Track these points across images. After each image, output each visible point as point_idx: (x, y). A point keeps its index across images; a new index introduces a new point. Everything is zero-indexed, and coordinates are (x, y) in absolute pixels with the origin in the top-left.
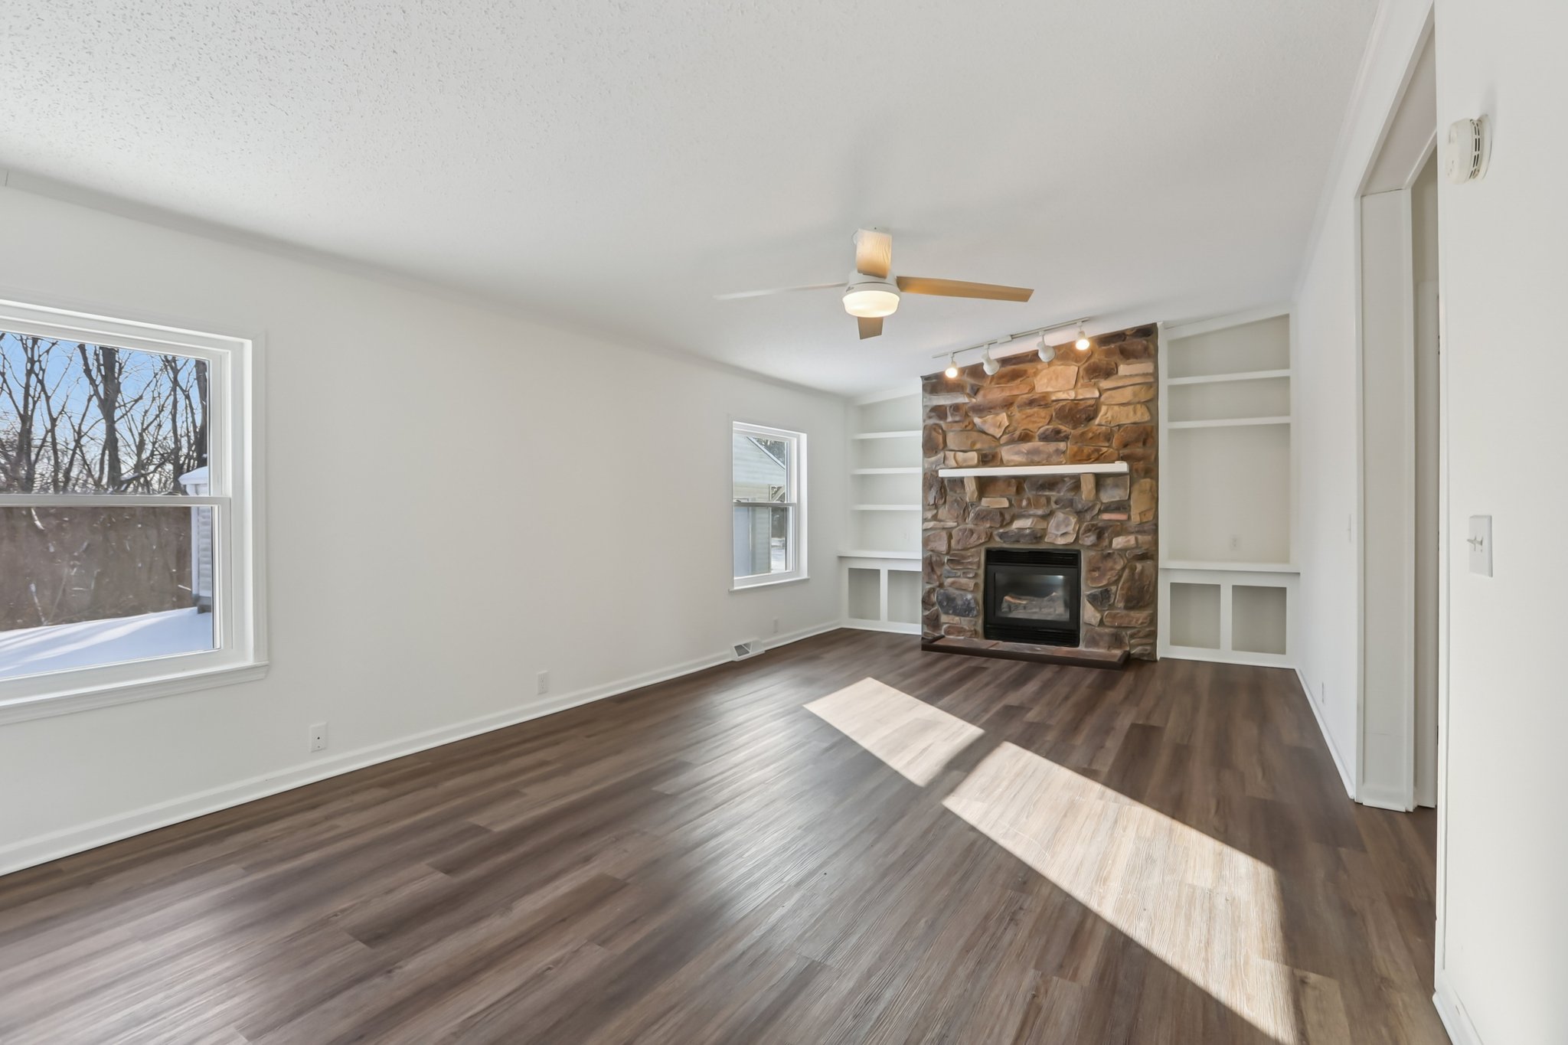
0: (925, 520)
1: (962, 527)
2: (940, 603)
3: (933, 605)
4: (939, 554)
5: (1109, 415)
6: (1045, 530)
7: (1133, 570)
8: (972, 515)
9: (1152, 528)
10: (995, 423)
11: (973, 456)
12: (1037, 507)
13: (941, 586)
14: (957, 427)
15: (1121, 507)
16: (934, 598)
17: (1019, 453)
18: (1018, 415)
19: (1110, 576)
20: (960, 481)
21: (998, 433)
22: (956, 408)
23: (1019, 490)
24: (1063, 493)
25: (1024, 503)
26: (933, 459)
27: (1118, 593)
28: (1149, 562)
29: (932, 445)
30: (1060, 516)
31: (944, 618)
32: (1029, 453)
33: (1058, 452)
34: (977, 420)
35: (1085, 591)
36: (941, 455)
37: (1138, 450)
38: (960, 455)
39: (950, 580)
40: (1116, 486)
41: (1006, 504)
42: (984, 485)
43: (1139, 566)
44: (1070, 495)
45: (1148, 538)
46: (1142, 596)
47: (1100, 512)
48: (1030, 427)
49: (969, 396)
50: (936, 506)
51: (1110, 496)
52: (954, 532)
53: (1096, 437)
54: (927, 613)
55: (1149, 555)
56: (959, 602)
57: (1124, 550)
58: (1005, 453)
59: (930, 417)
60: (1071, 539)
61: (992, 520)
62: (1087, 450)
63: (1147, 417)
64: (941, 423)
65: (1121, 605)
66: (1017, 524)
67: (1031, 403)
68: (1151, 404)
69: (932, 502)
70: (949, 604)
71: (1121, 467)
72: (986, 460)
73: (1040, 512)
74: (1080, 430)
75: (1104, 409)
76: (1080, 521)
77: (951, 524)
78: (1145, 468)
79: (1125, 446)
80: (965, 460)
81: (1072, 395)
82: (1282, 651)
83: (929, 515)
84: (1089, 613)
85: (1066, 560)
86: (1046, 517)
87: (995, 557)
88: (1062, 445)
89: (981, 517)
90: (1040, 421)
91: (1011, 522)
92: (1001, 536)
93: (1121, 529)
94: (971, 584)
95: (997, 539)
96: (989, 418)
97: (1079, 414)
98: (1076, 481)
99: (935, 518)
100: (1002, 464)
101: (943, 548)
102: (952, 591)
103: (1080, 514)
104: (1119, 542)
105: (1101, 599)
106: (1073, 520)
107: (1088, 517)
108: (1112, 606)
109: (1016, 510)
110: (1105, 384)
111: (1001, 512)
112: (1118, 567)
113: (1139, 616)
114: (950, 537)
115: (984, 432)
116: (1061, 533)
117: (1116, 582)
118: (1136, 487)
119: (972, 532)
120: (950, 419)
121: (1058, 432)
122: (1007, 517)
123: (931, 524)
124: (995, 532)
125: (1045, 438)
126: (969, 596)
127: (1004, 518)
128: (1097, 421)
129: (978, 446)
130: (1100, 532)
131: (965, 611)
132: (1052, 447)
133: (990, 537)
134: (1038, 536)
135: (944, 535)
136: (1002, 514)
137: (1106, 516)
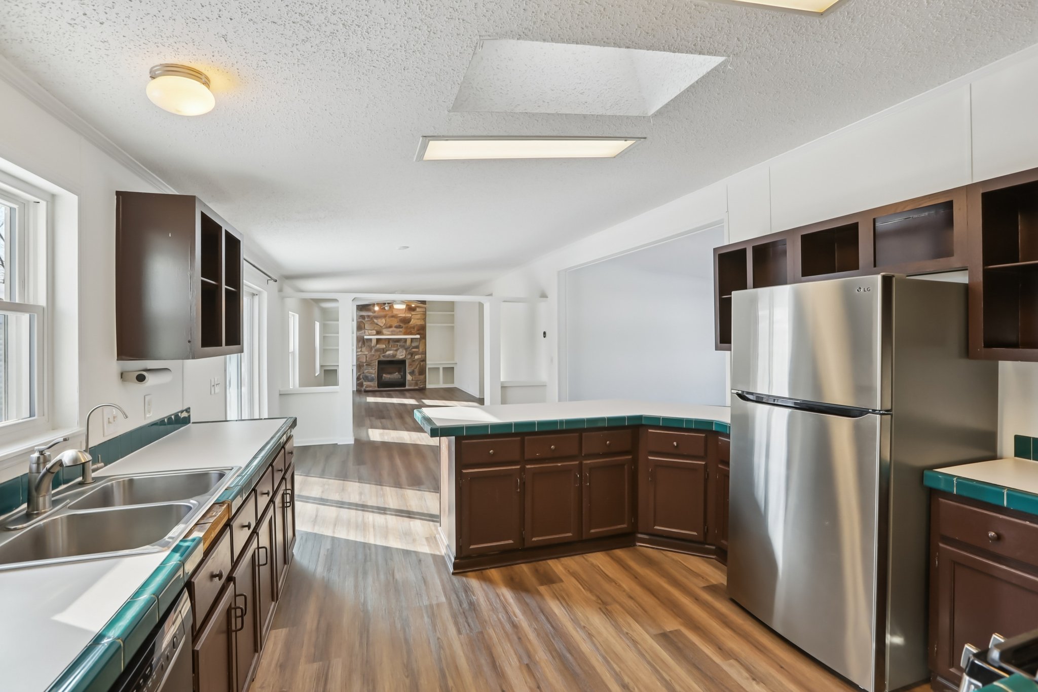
0: (357, 352)
1: (370, 354)
2: (363, 379)
3: (361, 379)
4: (363, 362)
5: (414, 322)
6: (396, 354)
7: (420, 364)
8: (373, 350)
9: (424, 353)
10: (381, 322)
11: (374, 332)
12: (394, 347)
13: (363, 373)
14: (369, 322)
15: (417, 347)
16: (361, 377)
17: (389, 331)
18: (388, 320)
19: (414, 366)
20: (370, 340)
21: (382, 325)
22: (368, 316)
23: (389, 342)
24: (402, 343)
25: (390, 346)
26: (361, 332)
27: (417, 371)
28: (424, 362)
29: (360, 327)
30: (401, 350)
31: (364, 383)
32: (392, 331)
33: (400, 331)
34: (375, 321)
35: (407, 371)
36: (363, 331)
37: (422, 332)
38: (370, 331)
39: (367, 371)
40: (416, 341)
41: (385, 347)
42: (378, 341)
43: (422, 363)
44: (404, 344)
45: (423, 356)
46: (422, 371)
47: (412, 349)
48: (392, 324)
49: (373, 313)
50: (361, 347)
51: (414, 344)
52: (368, 356)
53: (411, 328)
54: (358, 382)
55: (424, 360)
56: (370, 378)
57: (418, 359)
58: (385, 331)
59: (359, 319)
60: (404, 356)
61: (380, 351)
62: (409, 331)
63: (424, 323)
64: (363, 321)
65: (418, 374)
66: (388, 353)
67: (393, 317)
68: (425, 319)
69: (360, 346)
70: (367, 378)
71: (418, 336)
72: (378, 333)
73: (395, 349)
74: (406, 325)
75: (412, 320)
76: (406, 351)
77: (367, 353)
78: (423, 337)
79: (418, 330)
80: (371, 333)
81: (404, 315)
82: (453, 382)
83: (359, 350)
84: (409, 377)
85: (402, 362)
86: (397, 350)
87: (380, 363)
88: (401, 329)
89: (377, 350)
90: (395, 323)
91: (386, 352)
92: (383, 356)
93: (417, 353)
94: (374, 372)
95: (382, 357)
96: (379, 320)
97: (406, 321)
98: (405, 340)
99: (361, 351)
100: (383, 334)
101: (365, 361)
102: (367, 374)
103: (406, 349)
104: (417, 357)
105: (412, 373)
106: (404, 351)
107: (409, 350)
108: (415, 375)
109: (387, 349)
110: (413, 313)
111: (383, 349)
112: (417, 364)
113: (422, 377)
114: (366, 357)
115: (377, 324)
116: (401, 355)
117: (416, 368)
118: (421, 342)
119: (374, 355)
120: (366, 319)
121: (400, 326)
122: (385, 350)
123: (360, 353)
124: (381, 355)
125: (396, 327)
126: (373, 375)
127: (384, 351)
128: (411, 323)
129: (376, 329)
130: (412, 354)
131: (372, 380)
132: (398, 330)
133: (380, 356)
134: (394, 356)
135: (365, 356)
136: (383, 350)
137: (414, 350)
